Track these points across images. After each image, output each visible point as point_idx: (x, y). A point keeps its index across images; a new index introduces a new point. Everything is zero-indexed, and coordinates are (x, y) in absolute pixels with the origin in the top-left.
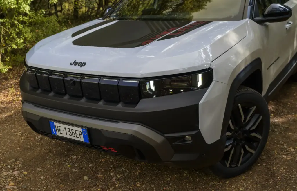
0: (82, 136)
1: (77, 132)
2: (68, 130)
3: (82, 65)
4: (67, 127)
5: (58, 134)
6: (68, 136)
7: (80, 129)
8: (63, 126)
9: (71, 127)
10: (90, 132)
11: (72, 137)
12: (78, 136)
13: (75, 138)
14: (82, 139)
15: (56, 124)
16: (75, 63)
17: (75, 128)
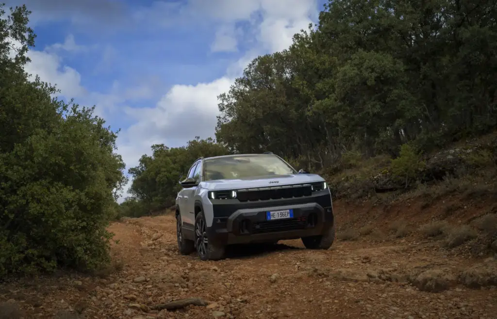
0: (289, 215)
1: (286, 213)
2: (279, 214)
3: (278, 182)
4: (279, 212)
5: (272, 218)
6: (280, 218)
7: (288, 211)
8: (276, 212)
9: (282, 211)
10: (295, 211)
11: (282, 218)
12: (286, 215)
13: (284, 217)
14: (289, 217)
15: (271, 213)
16: (273, 182)
17: (284, 211)
